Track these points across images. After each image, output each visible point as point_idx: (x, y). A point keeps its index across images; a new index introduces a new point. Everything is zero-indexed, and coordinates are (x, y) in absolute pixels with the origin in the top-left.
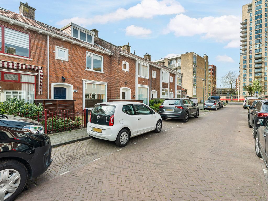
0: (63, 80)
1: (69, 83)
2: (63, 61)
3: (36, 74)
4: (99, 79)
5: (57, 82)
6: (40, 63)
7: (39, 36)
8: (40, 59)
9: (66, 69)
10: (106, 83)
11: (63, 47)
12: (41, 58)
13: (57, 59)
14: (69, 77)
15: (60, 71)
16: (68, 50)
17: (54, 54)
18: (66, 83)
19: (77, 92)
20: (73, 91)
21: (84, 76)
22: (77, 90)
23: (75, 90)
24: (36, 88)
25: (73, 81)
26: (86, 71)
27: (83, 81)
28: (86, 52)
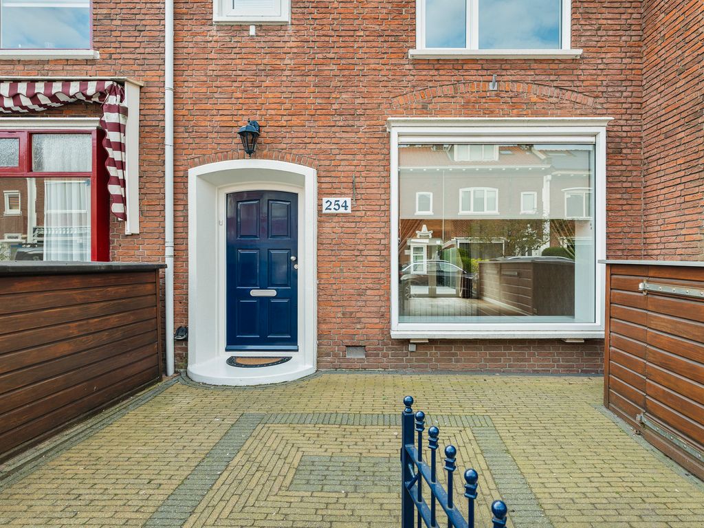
0: (251, 141)
1: (298, 160)
2: (260, 26)
3: (91, 124)
4: (529, 104)
5: (226, 158)
6: (135, 67)
8: (137, 45)
9: (274, 70)
10: (597, 131)
12: (139, 39)
13: (222, 26)
14: (295, 120)
15: (238, 94)
18: (276, 158)
19: (349, 211)
20: (320, 205)
21: (401, 100)
22: (349, 200)
23: (333, 200)
24: (103, 201)
25: (323, 146)
26: (418, 62)
27: (394, 133)
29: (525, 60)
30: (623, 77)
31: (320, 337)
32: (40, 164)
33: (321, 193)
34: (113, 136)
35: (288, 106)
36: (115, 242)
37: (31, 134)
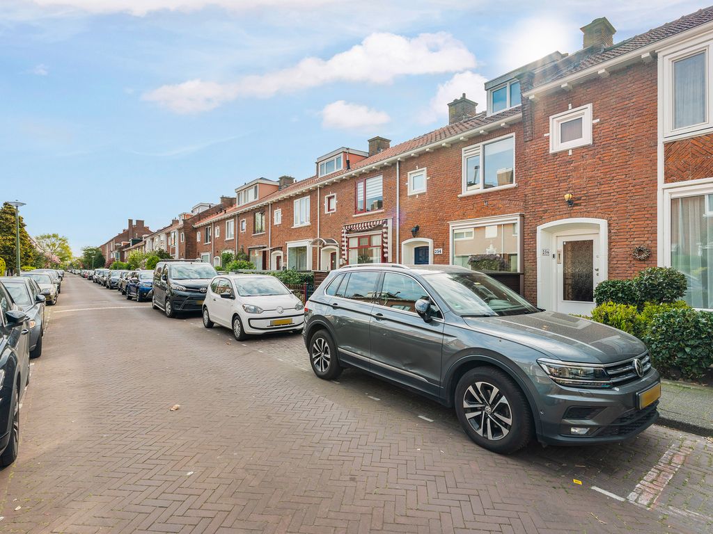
0: (416, 232)
1: (428, 237)
2: (419, 194)
3: (380, 232)
4: (499, 208)
7: (390, 169)
9: (422, 208)
11: (418, 169)
13: (410, 196)
14: (428, 224)
15: (414, 217)
16: (425, 168)
17: (406, 188)
18: (423, 237)
19: (441, 253)
20: (433, 252)
22: (441, 249)
23: (437, 249)
24: (383, 253)
25: (434, 232)
26: (461, 198)
27: (450, 226)
28: (463, 149)
29: (497, 191)
32: (372, 243)
33: (434, 248)
34: (385, 235)
35: (426, 219)
37: (370, 235)
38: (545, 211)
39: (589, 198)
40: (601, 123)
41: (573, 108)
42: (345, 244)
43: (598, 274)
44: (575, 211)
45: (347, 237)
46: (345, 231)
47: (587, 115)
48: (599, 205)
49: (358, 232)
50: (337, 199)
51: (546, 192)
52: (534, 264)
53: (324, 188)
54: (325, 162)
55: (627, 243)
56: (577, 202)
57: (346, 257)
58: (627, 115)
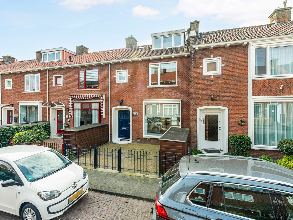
0: (122, 103)
1: (129, 106)
2: (123, 83)
4: (169, 95)
6: (104, 91)
7: (104, 67)
9: (125, 91)
11: (123, 69)
13: (117, 84)
14: (129, 99)
15: (120, 95)
16: (127, 70)
17: (115, 79)
18: (126, 106)
19: (137, 115)
20: (132, 114)
21: (146, 95)
22: (137, 113)
23: (134, 113)
24: (100, 113)
25: (133, 103)
26: (149, 88)
27: (144, 102)
28: (149, 64)
29: (168, 87)
30: (187, 90)
31: (132, 137)
32: (92, 107)
33: (133, 112)
34: (102, 104)
35: (127, 97)
36: (102, 119)
37: (90, 103)
38: (200, 101)
39: (220, 98)
40: (225, 66)
41: (213, 57)
42: (71, 106)
43: (220, 129)
44: (214, 102)
45: (72, 102)
46: (71, 98)
47: (219, 61)
48: (224, 101)
49: (81, 100)
50: (63, 79)
51: (201, 93)
52: (195, 125)
53: (53, 71)
54: (47, 53)
55: (235, 118)
56: (215, 99)
57: (71, 114)
58: (235, 65)
